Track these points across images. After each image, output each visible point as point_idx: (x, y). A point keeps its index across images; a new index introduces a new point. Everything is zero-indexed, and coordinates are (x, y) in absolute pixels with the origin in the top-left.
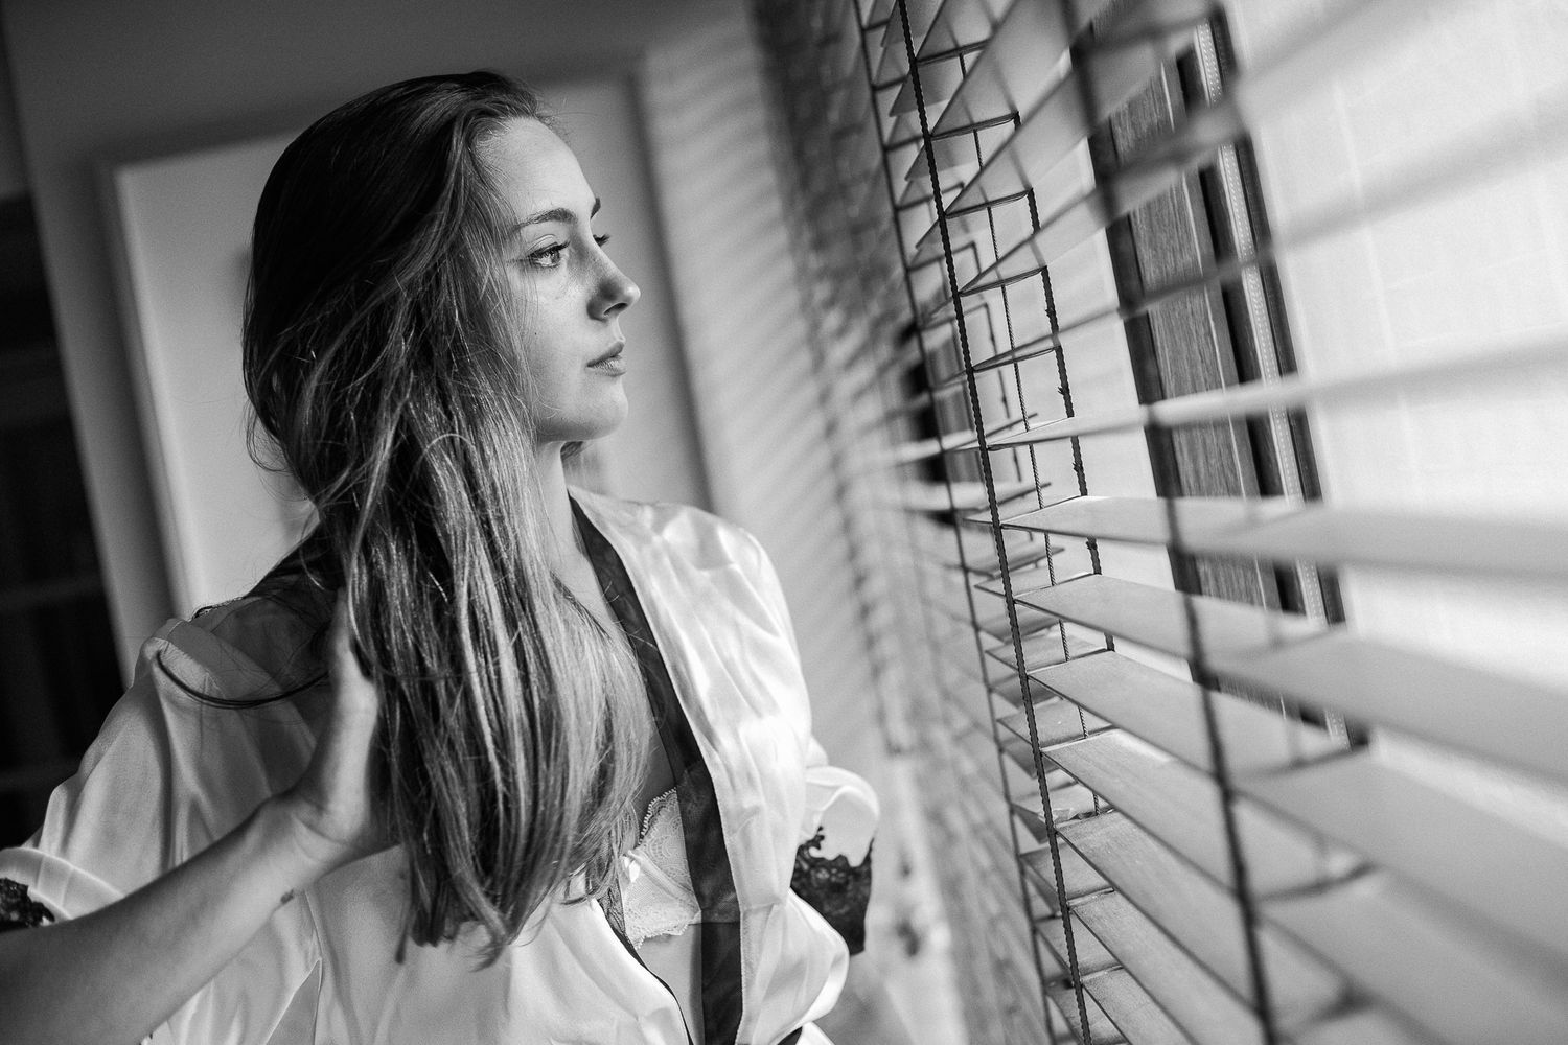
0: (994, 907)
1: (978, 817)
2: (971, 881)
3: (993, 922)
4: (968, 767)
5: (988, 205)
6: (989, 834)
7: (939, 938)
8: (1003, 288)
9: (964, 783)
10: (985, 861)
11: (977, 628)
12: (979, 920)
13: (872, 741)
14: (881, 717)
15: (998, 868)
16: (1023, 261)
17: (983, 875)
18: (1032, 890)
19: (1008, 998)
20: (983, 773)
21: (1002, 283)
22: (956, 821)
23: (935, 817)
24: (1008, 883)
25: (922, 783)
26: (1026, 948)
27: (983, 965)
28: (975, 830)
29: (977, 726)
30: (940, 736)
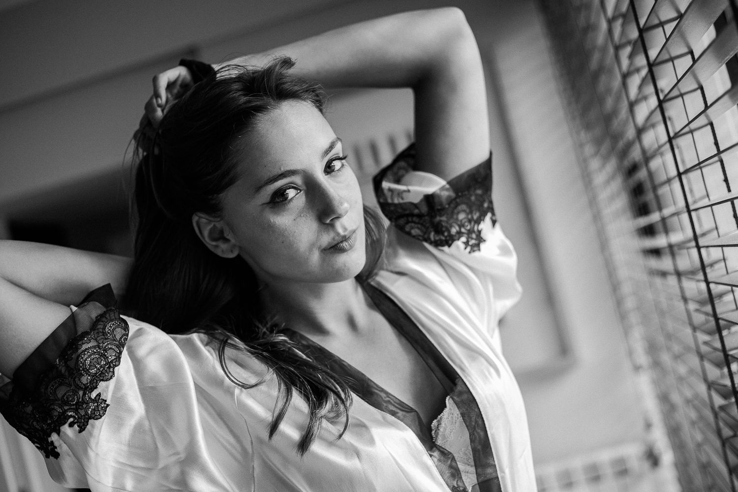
0: (699, 437)
1: (689, 394)
2: (686, 427)
3: (699, 445)
4: (682, 370)
5: (682, 95)
6: (696, 402)
7: (667, 457)
8: (692, 134)
9: (681, 379)
10: (693, 415)
11: (685, 300)
12: (691, 446)
13: (627, 366)
14: (630, 353)
15: (701, 418)
16: (702, 120)
17: (693, 423)
18: (721, 424)
19: (710, 481)
20: (691, 371)
21: (691, 132)
22: (676, 398)
23: (664, 398)
24: (708, 424)
25: (656, 383)
26: (720, 455)
27: (694, 468)
28: (688, 402)
29: (688, 349)
30: (666, 358)
